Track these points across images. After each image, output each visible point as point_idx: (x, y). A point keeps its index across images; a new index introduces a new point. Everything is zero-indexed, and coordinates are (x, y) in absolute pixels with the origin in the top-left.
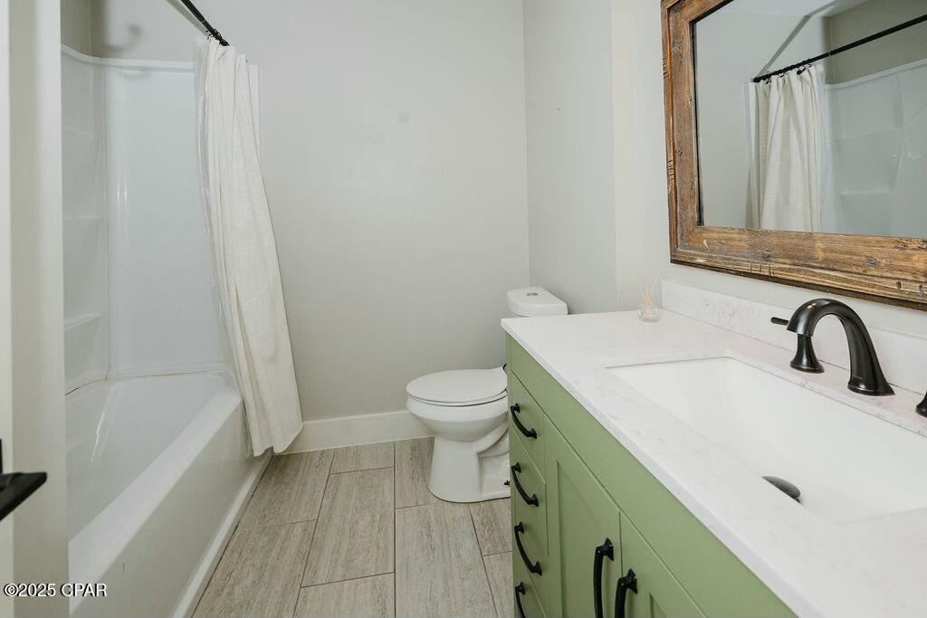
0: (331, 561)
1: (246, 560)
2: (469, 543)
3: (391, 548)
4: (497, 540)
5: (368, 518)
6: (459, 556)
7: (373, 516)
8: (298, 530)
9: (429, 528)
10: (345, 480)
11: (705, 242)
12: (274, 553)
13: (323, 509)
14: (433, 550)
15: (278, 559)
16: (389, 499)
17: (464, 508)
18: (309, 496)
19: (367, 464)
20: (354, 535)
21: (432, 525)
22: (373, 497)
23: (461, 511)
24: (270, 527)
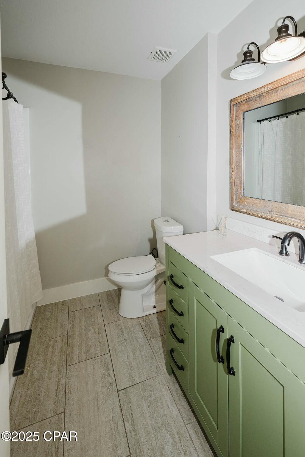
0: (79, 353)
1: (36, 358)
2: (141, 336)
3: (106, 342)
4: (153, 332)
5: (92, 331)
6: (138, 342)
7: (95, 329)
8: (59, 341)
9: (122, 330)
10: (77, 314)
11: (246, 203)
12: (49, 353)
13: (69, 329)
14: (126, 340)
15: (52, 355)
16: (101, 321)
17: (137, 320)
18: (61, 324)
19: (87, 305)
20: (87, 339)
21: (123, 329)
22: (93, 320)
23: (135, 322)
24: (44, 341)
